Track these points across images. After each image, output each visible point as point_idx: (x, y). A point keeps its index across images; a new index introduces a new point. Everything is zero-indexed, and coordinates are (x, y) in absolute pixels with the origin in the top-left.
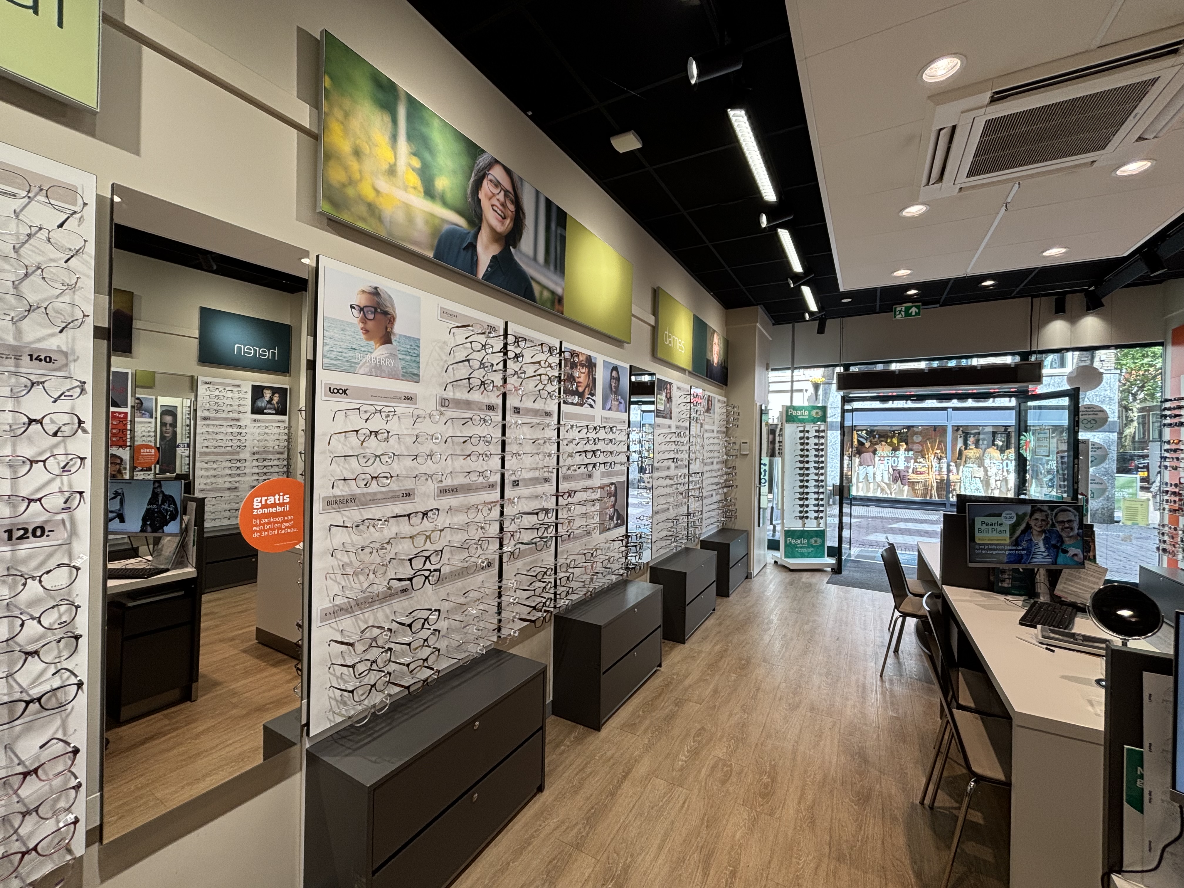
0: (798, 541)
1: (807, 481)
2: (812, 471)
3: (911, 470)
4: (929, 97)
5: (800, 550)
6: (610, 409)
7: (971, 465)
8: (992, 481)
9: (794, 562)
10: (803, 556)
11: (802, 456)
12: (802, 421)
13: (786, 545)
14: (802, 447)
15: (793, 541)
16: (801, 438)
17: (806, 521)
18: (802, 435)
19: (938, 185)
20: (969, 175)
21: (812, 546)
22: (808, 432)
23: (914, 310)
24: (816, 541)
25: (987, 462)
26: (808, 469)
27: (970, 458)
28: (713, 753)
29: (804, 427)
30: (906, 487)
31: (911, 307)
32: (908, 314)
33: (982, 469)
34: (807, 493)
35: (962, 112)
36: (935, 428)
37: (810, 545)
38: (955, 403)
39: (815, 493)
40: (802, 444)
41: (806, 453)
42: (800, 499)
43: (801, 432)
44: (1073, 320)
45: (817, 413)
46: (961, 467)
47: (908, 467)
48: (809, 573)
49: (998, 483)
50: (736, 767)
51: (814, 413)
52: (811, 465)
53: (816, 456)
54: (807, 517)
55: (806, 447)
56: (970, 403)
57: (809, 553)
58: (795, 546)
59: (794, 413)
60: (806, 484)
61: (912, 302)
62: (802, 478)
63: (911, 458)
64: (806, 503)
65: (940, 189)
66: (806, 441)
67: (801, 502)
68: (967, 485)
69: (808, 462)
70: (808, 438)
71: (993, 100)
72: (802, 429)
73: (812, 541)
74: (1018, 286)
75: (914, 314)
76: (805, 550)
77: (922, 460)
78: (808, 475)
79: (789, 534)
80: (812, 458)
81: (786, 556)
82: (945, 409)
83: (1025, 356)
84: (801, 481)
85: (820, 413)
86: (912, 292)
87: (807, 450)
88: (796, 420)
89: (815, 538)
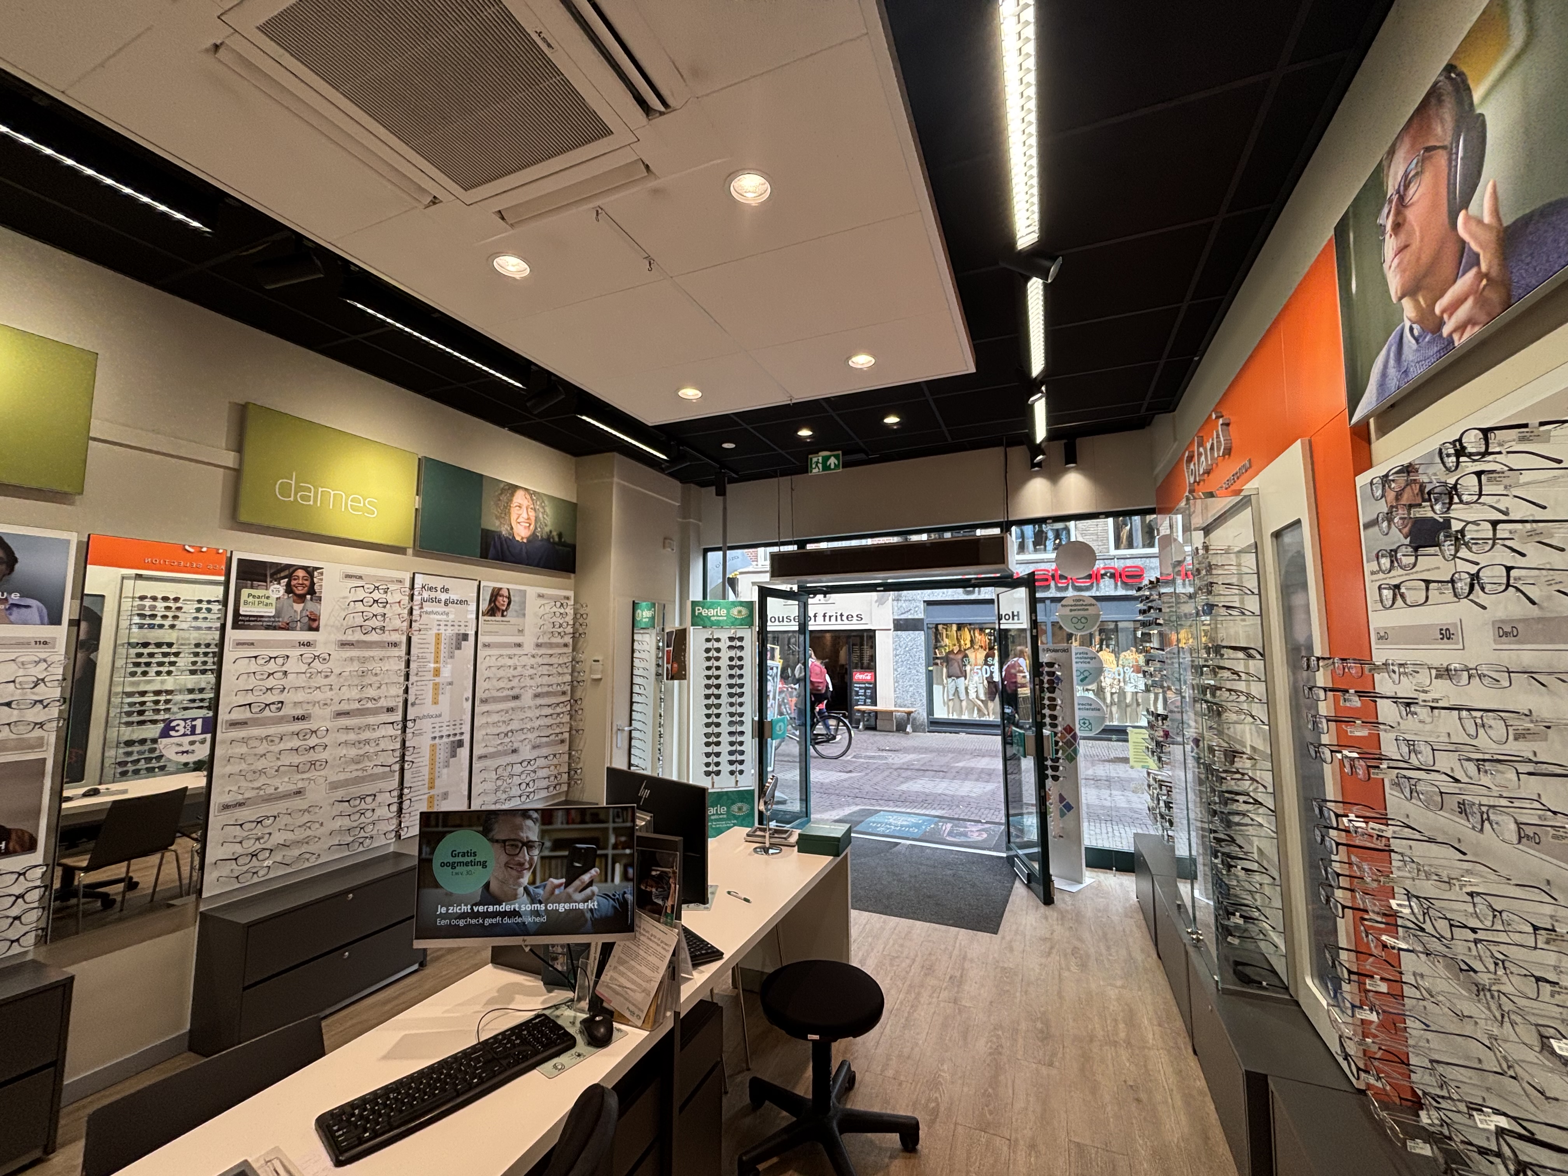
1: (718, 716)
2: (725, 699)
5: (714, 824)
11: (709, 679)
12: (719, 624)
14: (709, 664)
16: (707, 651)
17: (719, 778)
18: (709, 645)
21: (735, 817)
22: (719, 640)
23: (832, 462)
24: (740, 809)
26: (718, 696)
29: (712, 633)
31: (828, 458)
32: (826, 467)
34: (719, 735)
37: (730, 816)
39: (730, 733)
40: (713, 660)
41: (717, 673)
42: (707, 745)
43: (707, 640)
44: (1054, 476)
45: (740, 612)
51: (735, 611)
52: (724, 690)
53: (731, 677)
55: (716, 664)
59: (704, 612)
60: (716, 720)
61: (830, 451)
62: (709, 712)
64: (717, 749)
66: (716, 654)
67: (708, 750)
69: (718, 687)
70: (718, 650)
72: (709, 636)
73: (735, 808)
75: (832, 466)
76: (723, 825)
78: (719, 706)
80: (724, 681)
84: (709, 716)
85: (745, 612)
86: (805, 433)
87: (718, 668)
88: (708, 624)
89: (740, 804)
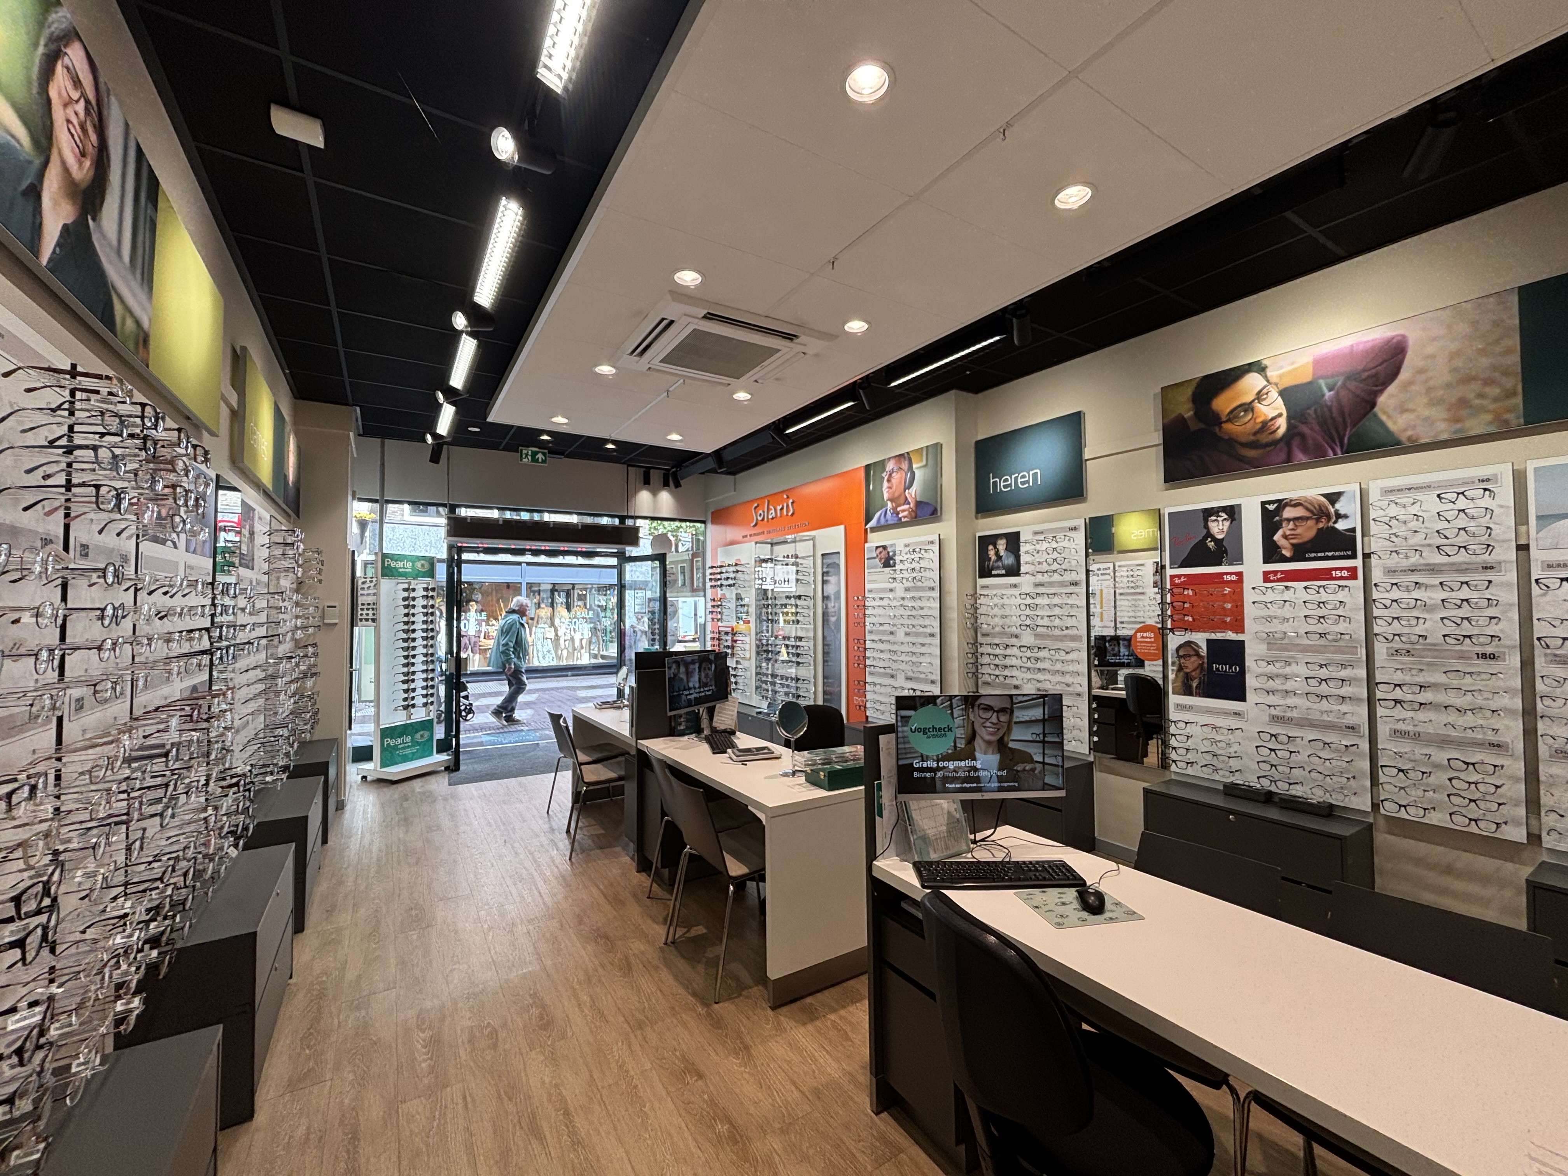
0: (400, 741)
1: (414, 656)
2: (419, 642)
3: (482, 636)
4: (670, 291)
5: (401, 752)
6: (194, 552)
7: (543, 625)
8: (562, 641)
9: (396, 771)
10: (406, 759)
11: (406, 623)
12: (404, 575)
13: (383, 750)
14: (406, 611)
15: (392, 742)
16: (405, 599)
17: (412, 710)
18: (406, 594)
19: (637, 358)
20: (661, 362)
21: (418, 744)
22: (414, 590)
23: (540, 456)
24: (422, 736)
25: (557, 621)
26: (414, 640)
27: (542, 618)
28: (459, 1029)
29: (409, 584)
30: (477, 656)
31: (537, 453)
32: (534, 460)
33: (553, 629)
34: (414, 673)
35: (685, 315)
36: (508, 585)
37: (414, 743)
38: (529, 558)
39: (423, 671)
40: (406, 607)
41: (412, 619)
42: (404, 682)
43: (405, 590)
44: (654, 492)
45: (423, 565)
46: (534, 628)
47: (480, 631)
48: (419, 780)
49: (567, 642)
50: (496, 1023)
51: (418, 565)
52: (419, 634)
53: (425, 622)
54: (413, 706)
55: (412, 611)
56: (543, 559)
57: (413, 754)
58: (395, 748)
59: (393, 564)
60: (412, 661)
61: (540, 448)
62: (406, 653)
63: (483, 620)
64: (412, 686)
65: (637, 362)
66: (412, 603)
67: (405, 686)
68: (540, 647)
69: (414, 631)
70: (414, 599)
71: (705, 317)
72: (406, 586)
73: (418, 736)
74: (629, 455)
75: (540, 460)
76: (408, 751)
77: (494, 622)
78: (414, 648)
79: (387, 733)
80: (419, 626)
81: (384, 765)
82: (519, 563)
83: (622, 519)
84: (406, 657)
85: (427, 566)
86: (545, 437)
87: (413, 615)
88: (395, 573)
89: (422, 733)
